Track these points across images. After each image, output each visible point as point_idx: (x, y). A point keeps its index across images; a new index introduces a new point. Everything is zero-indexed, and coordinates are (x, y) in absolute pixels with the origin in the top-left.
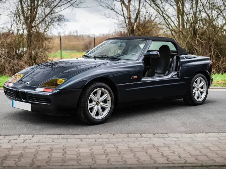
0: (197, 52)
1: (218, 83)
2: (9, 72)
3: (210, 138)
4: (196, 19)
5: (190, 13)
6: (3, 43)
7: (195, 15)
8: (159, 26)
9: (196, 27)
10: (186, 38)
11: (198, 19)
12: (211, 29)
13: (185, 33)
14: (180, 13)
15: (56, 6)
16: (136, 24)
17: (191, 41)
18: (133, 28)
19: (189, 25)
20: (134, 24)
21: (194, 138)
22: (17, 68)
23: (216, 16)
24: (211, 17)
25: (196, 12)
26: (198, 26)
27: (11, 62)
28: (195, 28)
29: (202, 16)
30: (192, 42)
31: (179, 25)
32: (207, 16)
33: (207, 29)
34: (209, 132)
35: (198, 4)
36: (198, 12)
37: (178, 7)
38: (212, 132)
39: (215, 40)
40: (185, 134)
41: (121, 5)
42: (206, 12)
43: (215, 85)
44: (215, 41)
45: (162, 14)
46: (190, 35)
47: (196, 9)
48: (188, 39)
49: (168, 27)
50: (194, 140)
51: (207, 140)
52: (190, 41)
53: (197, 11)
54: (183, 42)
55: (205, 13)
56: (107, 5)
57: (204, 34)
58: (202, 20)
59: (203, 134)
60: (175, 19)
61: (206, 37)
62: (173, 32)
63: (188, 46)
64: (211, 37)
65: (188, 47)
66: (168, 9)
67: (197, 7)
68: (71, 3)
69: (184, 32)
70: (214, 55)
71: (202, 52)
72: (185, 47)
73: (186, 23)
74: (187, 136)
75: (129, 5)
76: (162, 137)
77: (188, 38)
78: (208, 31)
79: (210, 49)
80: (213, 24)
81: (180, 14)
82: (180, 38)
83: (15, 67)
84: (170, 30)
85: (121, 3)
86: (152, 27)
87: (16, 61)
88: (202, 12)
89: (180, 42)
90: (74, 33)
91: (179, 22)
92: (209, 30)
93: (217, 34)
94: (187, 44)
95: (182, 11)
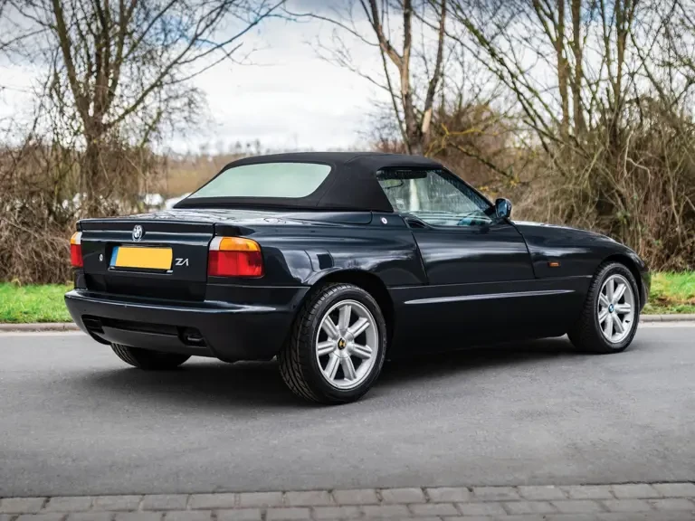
0: (623, 201)
1: (690, 301)
2: (23, 271)
3: (663, 501)
4: (619, 96)
5: (600, 80)
6: (8, 177)
7: (617, 87)
8: (506, 122)
9: (619, 124)
10: (589, 157)
11: (627, 99)
12: (666, 129)
13: (586, 143)
14: (570, 78)
15: (179, 61)
16: (428, 115)
17: (604, 167)
18: (419, 127)
19: (597, 116)
20: (423, 116)
21: (608, 503)
22: (50, 256)
23: (681, 89)
24: (665, 92)
25: (619, 77)
26: (624, 121)
27: (32, 237)
28: (615, 125)
29: (637, 86)
30: (607, 170)
31: (566, 118)
32: (653, 88)
33: (656, 130)
34: (662, 478)
35: (624, 48)
36: (627, 76)
37: (562, 62)
38: (673, 478)
39: (679, 164)
40: (579, 487)
41: (382, 54)
42: (649, 76)
43: (680, 307)
44: (680, 168)
45: (512, 85)
46: (602, 149)
47: (620, 68)
48: (594, 160)
49: (533, 124)
50: (609, 511)
51: (655, 509)
52: (601, 166)
53: (623, 73)
54: (577, 170)
55: (648, 79)
56: (340, 55)
57: (646, 146)
58: (638, 101)
59: (640, 486)
60: (552, 99)
61: (653, 153)
62: (547, 140)
63: (595, 184)
64: (666, 153)
65: (594, 186)
66: (532, 67)
67: (621, 59)
68: (224, 50)
69: (582, 138)
70: (678, 212)
71: (638, 202)
72: (587, 187)
73: (589, 112)
74: (585, 496)
75: (406, 53)
76: (497, 498)
77: (596, 157)
78: (657, 135)
79: (665, 191)
80: (674, 115)
81: (569, 81)
82: (569, 158)
83: (43, 254)
84: (539, 134)
85: (381, 48)
86: (481, 126)
87: (47, 236)
88: (636, 76)
89: (570, 171)
90: (248, 145)
91: (564, 108)
92: (660, 132)
93: (685, 145)
94: (590, 176)
95: (574, 72)
